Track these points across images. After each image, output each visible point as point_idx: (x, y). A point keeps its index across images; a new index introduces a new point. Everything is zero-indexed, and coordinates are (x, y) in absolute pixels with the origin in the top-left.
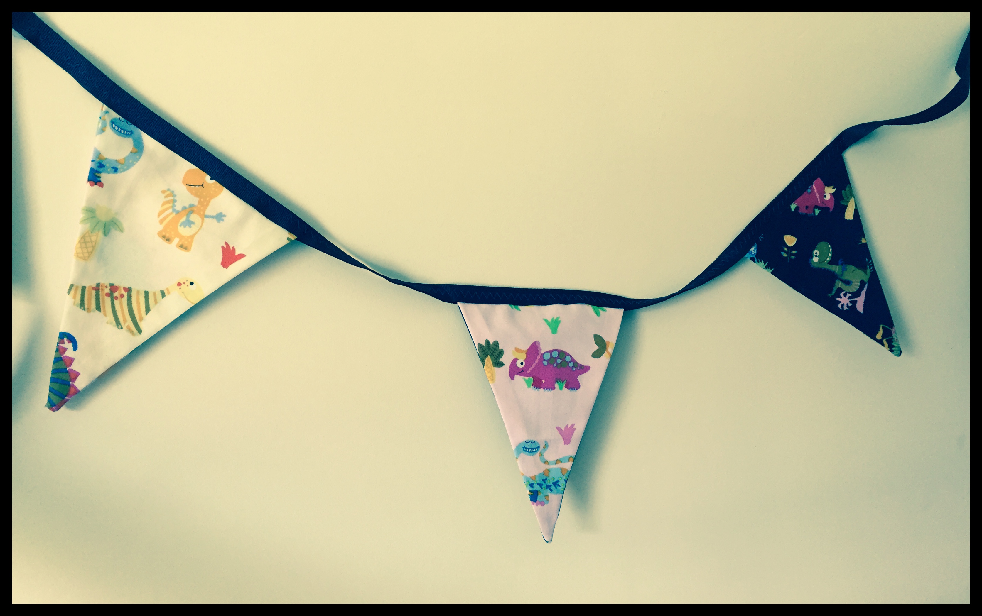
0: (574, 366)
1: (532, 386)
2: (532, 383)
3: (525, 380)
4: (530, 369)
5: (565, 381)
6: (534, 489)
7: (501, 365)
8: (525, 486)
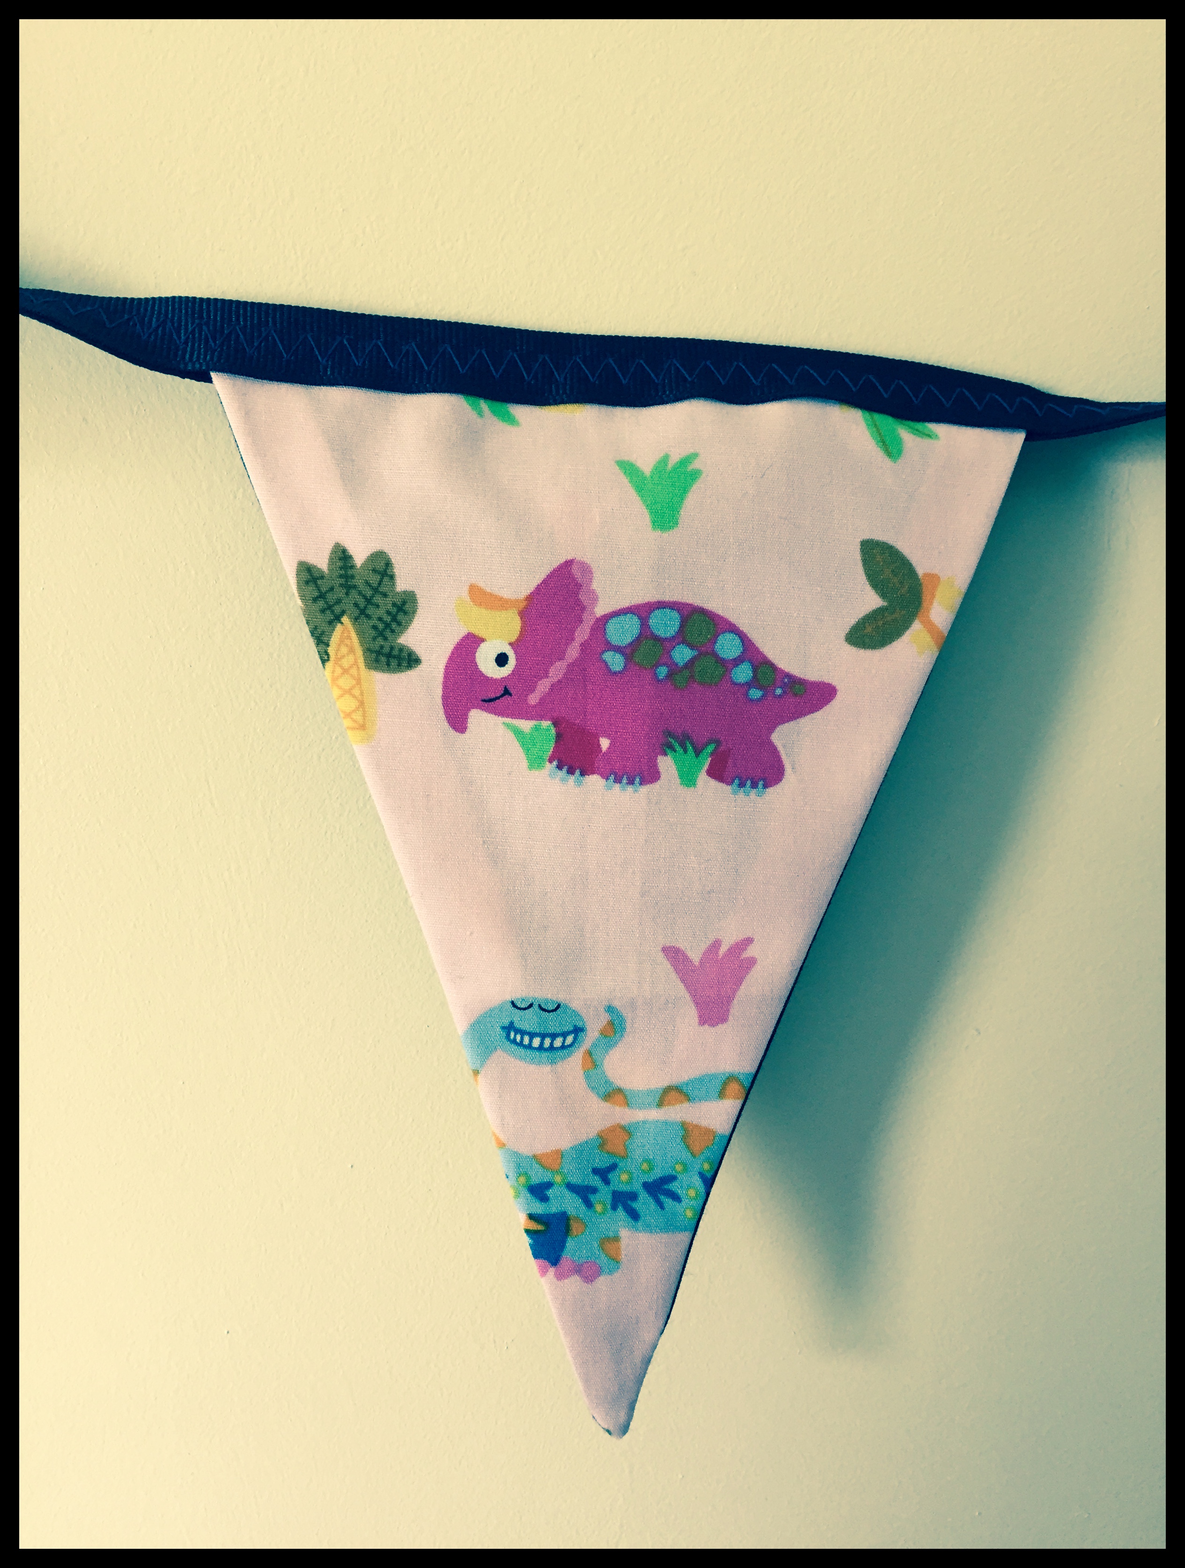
0: (754, 682)
1: (551, 761)
2: (550, 747)
3: (518, 733)
4: (543, 686)
5: (710, 748)
6: (553, 1207)
7: (405, 664)
8: (512, 1192)
